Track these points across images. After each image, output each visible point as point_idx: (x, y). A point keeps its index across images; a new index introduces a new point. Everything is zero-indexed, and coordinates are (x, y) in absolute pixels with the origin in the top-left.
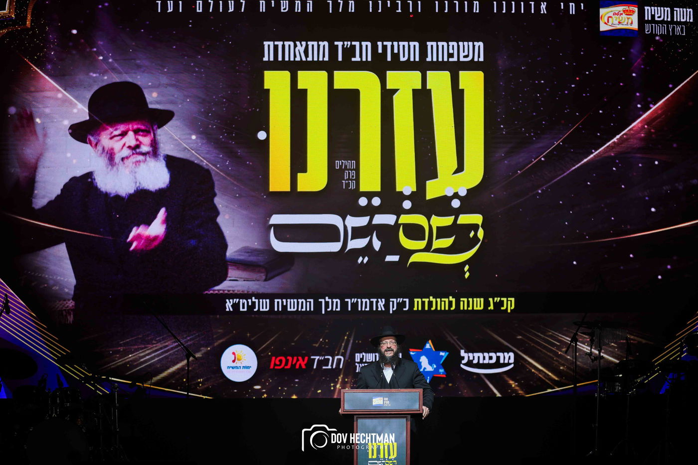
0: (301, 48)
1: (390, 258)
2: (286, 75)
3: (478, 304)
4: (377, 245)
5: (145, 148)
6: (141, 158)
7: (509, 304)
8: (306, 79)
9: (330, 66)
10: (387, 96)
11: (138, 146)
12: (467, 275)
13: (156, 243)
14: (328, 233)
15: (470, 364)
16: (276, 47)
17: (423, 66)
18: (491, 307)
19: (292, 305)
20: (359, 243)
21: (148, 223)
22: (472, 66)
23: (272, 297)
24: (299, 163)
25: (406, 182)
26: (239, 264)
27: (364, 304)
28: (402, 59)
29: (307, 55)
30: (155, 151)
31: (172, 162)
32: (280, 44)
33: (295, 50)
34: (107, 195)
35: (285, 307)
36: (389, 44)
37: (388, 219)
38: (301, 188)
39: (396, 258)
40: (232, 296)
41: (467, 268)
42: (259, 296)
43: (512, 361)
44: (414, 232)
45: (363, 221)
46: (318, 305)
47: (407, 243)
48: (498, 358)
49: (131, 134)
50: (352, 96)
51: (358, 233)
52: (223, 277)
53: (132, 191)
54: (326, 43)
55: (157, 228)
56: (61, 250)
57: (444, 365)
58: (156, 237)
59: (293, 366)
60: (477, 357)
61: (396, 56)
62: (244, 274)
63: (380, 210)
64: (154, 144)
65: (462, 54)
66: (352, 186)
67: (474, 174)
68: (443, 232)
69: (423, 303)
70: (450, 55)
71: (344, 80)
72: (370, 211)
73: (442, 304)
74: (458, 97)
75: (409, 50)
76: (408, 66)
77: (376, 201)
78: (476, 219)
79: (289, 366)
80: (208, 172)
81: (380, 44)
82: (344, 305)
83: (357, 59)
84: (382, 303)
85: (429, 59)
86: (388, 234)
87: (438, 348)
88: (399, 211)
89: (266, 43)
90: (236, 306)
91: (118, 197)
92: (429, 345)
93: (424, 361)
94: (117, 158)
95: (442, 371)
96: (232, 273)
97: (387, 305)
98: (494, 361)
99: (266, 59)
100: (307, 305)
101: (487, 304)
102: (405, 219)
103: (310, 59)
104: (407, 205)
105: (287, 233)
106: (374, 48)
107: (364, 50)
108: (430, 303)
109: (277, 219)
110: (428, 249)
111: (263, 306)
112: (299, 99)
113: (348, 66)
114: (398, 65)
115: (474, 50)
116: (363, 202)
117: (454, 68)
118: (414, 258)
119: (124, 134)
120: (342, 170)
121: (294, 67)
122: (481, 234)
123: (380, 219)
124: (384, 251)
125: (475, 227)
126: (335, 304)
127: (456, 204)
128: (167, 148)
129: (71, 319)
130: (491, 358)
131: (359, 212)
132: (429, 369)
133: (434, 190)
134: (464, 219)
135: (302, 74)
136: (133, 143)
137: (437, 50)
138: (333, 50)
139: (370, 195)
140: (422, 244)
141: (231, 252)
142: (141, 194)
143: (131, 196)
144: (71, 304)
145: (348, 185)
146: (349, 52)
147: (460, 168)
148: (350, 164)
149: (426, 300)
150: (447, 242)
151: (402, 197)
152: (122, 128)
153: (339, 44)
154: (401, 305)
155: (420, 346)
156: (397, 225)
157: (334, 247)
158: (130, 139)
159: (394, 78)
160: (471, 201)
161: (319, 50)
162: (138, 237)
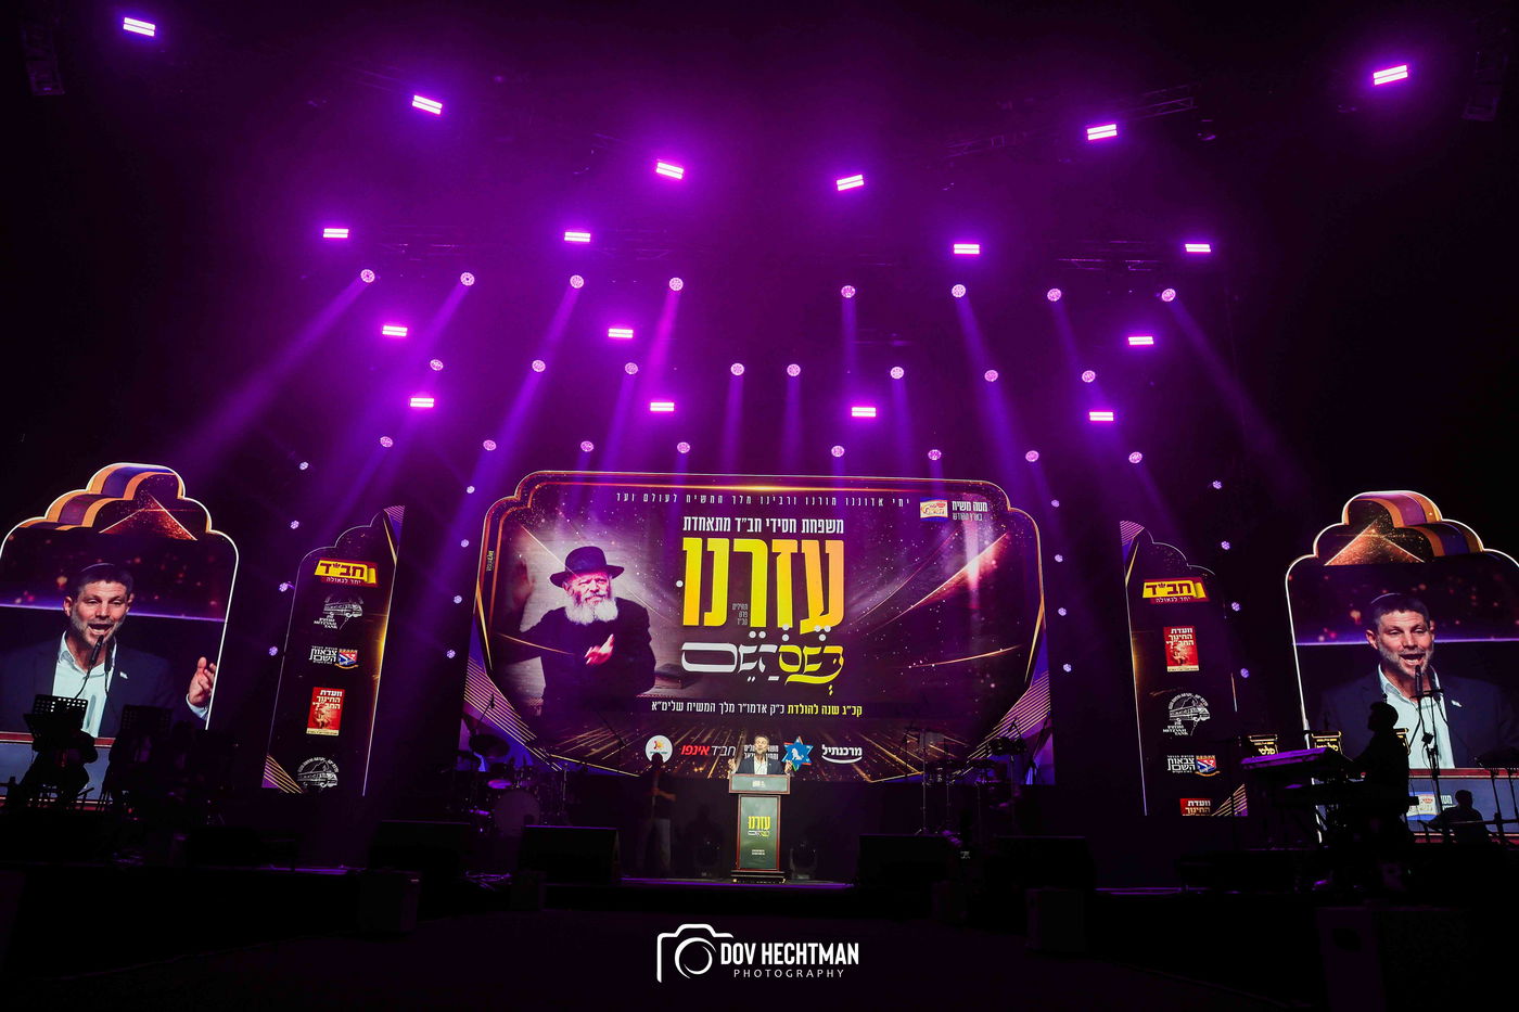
0: (710, 522)
1: (771, 678)
2: (700, 540)
3: (835, 710)
4: (762, 667)
5: (603, 592)
6: (599, 599)
7: (858, 711)
8: (713, 544)
9: (731, 535)
10: (772, 558)
11: (597, 591)
12: (831, 693)
13: (605, 659)
14: (725, 658)
15: (829, 755)
16: (693, 521)
17: (799, 536)
18: (845, 713)
19: (700, 707)
20: (750, 666)
21: (601, 645)
22: (835, 537)
23: (685, 701)
24: (706, 604)
25: (785, 621)
26: (663, 676)
27: (752, 708)
28: (784, 531)
29: (715, 527)
30: (609, 595)
31: (620, 602)
32: (696, 519)
33: (706, 523)
34: (574, 623)
35: (694, 709)
36: (774, 520)
37: (772, 648)
38: (707, 623)
39: (776, 678)
40: (657, 699)
41: (831, 687)
42: (676, 700)
43: (860, 754)
44: (791, 658)
45: (752, 649)
46: (718, 708)
47: (784, 667)
48: (850, 752)
49: (593, 582)
50: (747, 557)
51: (748, 658)
52: (651, 685)
53: (591, 621)
54: (729, 519)
55: (606, 649)
56: (537, 662)
57: (810, 756)
58: (606, 655)
59: (698, 753)
60: (834, 750)
61: (779, 529)
62: (665, 683)
63: (765, 641)
64: (609, 590)
65: (827, 528)
66: (745, 623)
67: (836, 616)
68: (813, 660)
69: (795, 708)
70: (819, 529)
71: (741, 545)
72: (757, 642)
73: (808, 709)
74: (824, 558)
75: (788, 525)
76: (788, 536)
77: (762, 635)
78: (839, 650)
79: (695, 753)
80: (645, 609)
81: (768, 520)
82: (737, 708)
83: (752, 530)
84: (764, 708)
85: (803, 531)
86: (771, 659)
87: (806, 742)
88: (780, 643)
89: (686, 518)
90: (659, 707)
91: (581, 625)
92: (798, 740)
93: (795, 751)
94: (583, 598)
95: (808, 760)
96: (658, 682)
97: (768, 710)
98: (847, 753)
99: (685, 529)
100: (710, 707)
101: (841, 710)
102: (783, 648)
103: (717, 530)
104: (786, 638)
105: (694, 657)
106: (764, 523)
107: (756, 524)
108: (800, 708)
109: (687, 646)
110: (801, 672)
111: (679, 707)
112: (708, 558)
113: (744, 534)
114: (780, 535)
115: (836, 525)
116: (752, 635)
117: (822, 538)
118: (791, 679)
119: (588, 582)
120: (737, 611)
121: (705, 535)
122: (841, 661)
123: (765, 648)
124: (769, 672)
125: (837, 656)
126: (731, 708)
127: (822, 638)
128: (617, 593)
129: (539, 712)
130: (844, 751)
131: (750, 642)
132: (799, 758)
133: (806, 627)
134: (829, 650)
135: (710, 541)
136: (594, 588)
137: (810, 525)
138: (734, 524)
139: (758, 630)
140: (796, 668)
141: (657, 667)
142: (597, 624)
143: (590, 625)
144: (541, 701)
145: (741, 622)
146: (746, 526)
147: (826, 611)
148: (742, 606)
149: (797, 706)
150: (815, 667)
151: (781, 632)
152: (587, 577)
153: (739, 520)
154: (779, 710)
155: (792, 741)
156: (778, 653)
157: (730, 669)
158: (592, 585)
159: (777, 544)
160: (834, 636)
161: (724, 523)
162: (593, 654)
